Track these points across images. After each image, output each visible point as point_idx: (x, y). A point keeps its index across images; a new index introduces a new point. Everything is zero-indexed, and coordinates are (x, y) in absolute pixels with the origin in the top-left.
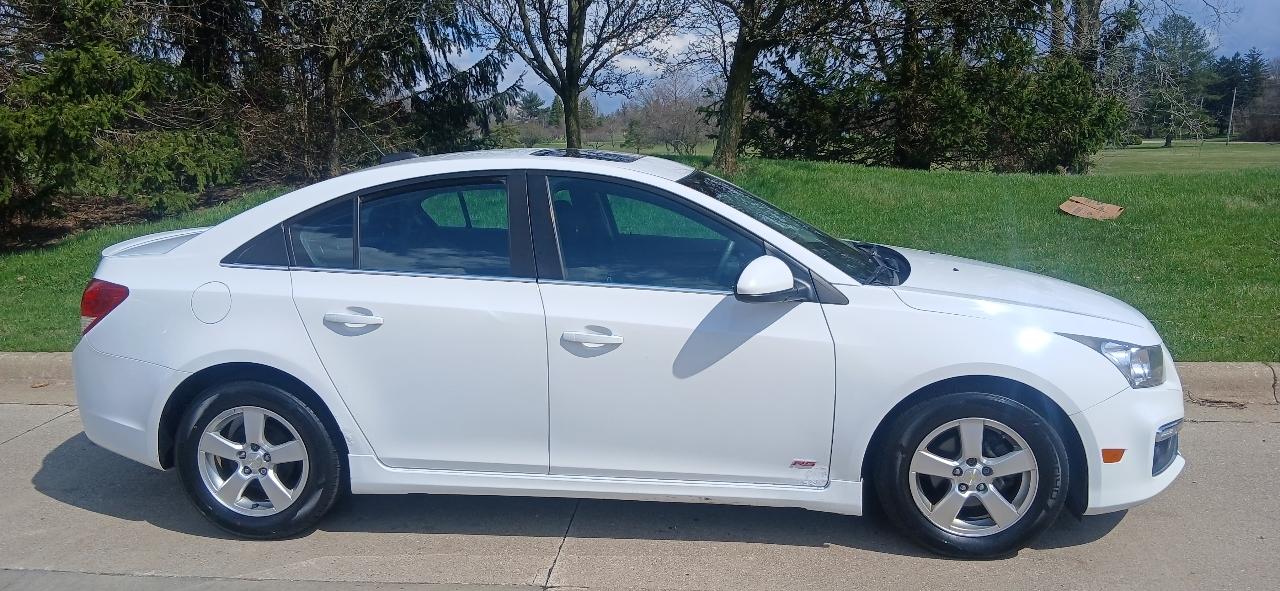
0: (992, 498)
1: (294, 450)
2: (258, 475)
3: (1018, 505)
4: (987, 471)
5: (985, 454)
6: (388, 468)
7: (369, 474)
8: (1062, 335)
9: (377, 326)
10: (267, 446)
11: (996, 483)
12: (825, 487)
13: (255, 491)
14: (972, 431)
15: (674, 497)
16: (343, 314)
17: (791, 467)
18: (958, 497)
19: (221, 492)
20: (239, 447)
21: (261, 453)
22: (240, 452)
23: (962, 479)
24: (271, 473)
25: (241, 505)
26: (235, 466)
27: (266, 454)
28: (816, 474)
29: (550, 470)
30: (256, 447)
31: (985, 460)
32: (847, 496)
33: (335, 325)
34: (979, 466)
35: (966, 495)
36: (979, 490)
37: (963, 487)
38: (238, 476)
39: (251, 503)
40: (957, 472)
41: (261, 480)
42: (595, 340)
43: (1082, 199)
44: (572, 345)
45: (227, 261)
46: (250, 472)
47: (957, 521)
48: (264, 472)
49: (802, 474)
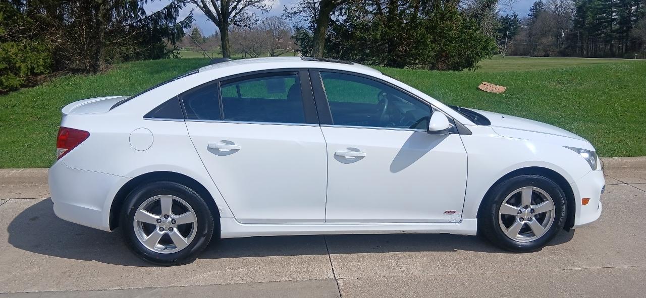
0: (534, 224)
1: (190, 217)
2: (168, 232)
3: (545, 227)
4: (533, 211)
5: (532, 204)
6: (241, 224)
7: (229, 228)
8: (566, 147)
9: (237, 150)
10: (173, 216)
11: (535, 216)
12: (459, 223)
13: (166, 240)
14: (527, 193)
15: (385, 231)
16: (217, 144)
17: (444, 213)
18: (519, 224)
19: (147, 242)
20: (157, 217)
21: (170, 219)
22: (157, 220)
23: (521, 216)
24: (175, 230)
25: (158, 248)
26: (154, 227)
27: (173, 220)
28: (456, 216)
29: (325, 221)
30: (167, 217)
31: (532, 207)
32: (470, 226)
33: (214, 150)
34: (529, 209)
35: (523, 223)
36: (528, 220)
37: (522, 219)
38: (157, 232)
39: (163, 247)
40: (520, 212)
41: (170, 234)
42: (352, 155)
43: (488, 84)
44: (340, 158)
45: (147, 116)
46: (163, 230)
47: (518, 235)
48: (171, 229)
49: (449, 217)
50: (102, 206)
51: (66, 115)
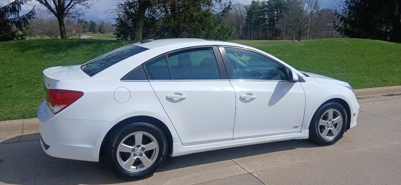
0: (333, 129)
1: (153, 145)
2: (139, 157)
3: (338, 130)
4: (333, 122)
5: (332, 118)
6: (185, 146)
7: (179, 149)
9: (184, 98)
10: (143, 146)
11: (334, 125)
12: (300, 132)
13: (138, 163)
15: (264, 141)
16: (172, 95)
17: (293, 128)
18: (327, 129)
19: (125, 166)
20: (133, 147)
21: (140, 148)
22: (132, 149)
23: (328, 125)
24: (144, 155)
25: (133, 169)
26: (130, 155)
27: (142, 148)
28: (298, 129)
29: (233, 139)
30: (138, 146)
31: (332, 120)
32: (305, 134)
33: (170, 99)
35: (329, 129)
36: (331, 127)
37: (328, 127)
38: (132, 158)
39: (135, 167)
40: (327, 123)
41: (141, 158)
42: (249, 97)
44: (242, 99)
45: (123, 79)
46: (136, 155)
47: (326, 137)
48: (141, 155)
49: (295, 130)
50: (94, 144)
51: (58, 81)
